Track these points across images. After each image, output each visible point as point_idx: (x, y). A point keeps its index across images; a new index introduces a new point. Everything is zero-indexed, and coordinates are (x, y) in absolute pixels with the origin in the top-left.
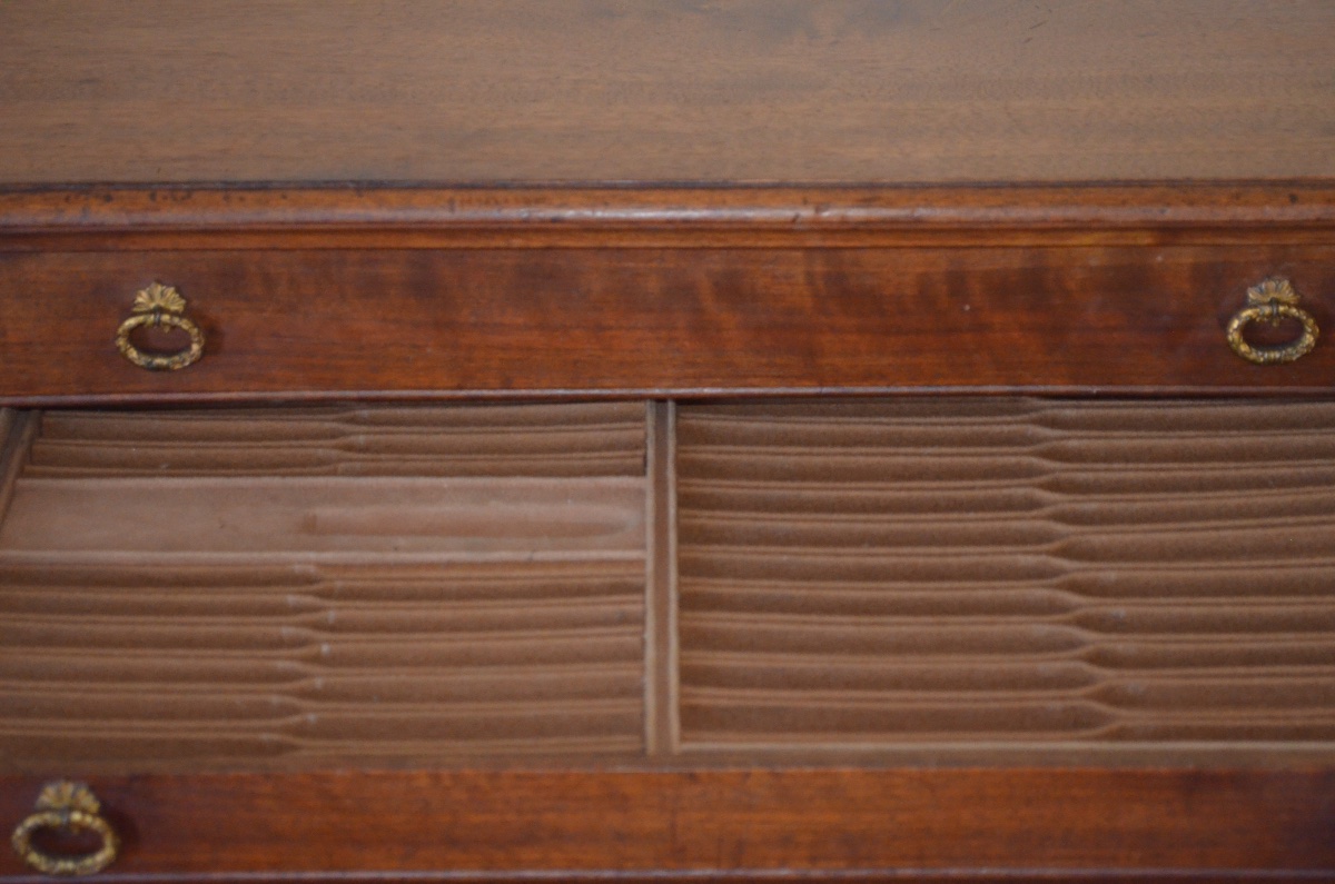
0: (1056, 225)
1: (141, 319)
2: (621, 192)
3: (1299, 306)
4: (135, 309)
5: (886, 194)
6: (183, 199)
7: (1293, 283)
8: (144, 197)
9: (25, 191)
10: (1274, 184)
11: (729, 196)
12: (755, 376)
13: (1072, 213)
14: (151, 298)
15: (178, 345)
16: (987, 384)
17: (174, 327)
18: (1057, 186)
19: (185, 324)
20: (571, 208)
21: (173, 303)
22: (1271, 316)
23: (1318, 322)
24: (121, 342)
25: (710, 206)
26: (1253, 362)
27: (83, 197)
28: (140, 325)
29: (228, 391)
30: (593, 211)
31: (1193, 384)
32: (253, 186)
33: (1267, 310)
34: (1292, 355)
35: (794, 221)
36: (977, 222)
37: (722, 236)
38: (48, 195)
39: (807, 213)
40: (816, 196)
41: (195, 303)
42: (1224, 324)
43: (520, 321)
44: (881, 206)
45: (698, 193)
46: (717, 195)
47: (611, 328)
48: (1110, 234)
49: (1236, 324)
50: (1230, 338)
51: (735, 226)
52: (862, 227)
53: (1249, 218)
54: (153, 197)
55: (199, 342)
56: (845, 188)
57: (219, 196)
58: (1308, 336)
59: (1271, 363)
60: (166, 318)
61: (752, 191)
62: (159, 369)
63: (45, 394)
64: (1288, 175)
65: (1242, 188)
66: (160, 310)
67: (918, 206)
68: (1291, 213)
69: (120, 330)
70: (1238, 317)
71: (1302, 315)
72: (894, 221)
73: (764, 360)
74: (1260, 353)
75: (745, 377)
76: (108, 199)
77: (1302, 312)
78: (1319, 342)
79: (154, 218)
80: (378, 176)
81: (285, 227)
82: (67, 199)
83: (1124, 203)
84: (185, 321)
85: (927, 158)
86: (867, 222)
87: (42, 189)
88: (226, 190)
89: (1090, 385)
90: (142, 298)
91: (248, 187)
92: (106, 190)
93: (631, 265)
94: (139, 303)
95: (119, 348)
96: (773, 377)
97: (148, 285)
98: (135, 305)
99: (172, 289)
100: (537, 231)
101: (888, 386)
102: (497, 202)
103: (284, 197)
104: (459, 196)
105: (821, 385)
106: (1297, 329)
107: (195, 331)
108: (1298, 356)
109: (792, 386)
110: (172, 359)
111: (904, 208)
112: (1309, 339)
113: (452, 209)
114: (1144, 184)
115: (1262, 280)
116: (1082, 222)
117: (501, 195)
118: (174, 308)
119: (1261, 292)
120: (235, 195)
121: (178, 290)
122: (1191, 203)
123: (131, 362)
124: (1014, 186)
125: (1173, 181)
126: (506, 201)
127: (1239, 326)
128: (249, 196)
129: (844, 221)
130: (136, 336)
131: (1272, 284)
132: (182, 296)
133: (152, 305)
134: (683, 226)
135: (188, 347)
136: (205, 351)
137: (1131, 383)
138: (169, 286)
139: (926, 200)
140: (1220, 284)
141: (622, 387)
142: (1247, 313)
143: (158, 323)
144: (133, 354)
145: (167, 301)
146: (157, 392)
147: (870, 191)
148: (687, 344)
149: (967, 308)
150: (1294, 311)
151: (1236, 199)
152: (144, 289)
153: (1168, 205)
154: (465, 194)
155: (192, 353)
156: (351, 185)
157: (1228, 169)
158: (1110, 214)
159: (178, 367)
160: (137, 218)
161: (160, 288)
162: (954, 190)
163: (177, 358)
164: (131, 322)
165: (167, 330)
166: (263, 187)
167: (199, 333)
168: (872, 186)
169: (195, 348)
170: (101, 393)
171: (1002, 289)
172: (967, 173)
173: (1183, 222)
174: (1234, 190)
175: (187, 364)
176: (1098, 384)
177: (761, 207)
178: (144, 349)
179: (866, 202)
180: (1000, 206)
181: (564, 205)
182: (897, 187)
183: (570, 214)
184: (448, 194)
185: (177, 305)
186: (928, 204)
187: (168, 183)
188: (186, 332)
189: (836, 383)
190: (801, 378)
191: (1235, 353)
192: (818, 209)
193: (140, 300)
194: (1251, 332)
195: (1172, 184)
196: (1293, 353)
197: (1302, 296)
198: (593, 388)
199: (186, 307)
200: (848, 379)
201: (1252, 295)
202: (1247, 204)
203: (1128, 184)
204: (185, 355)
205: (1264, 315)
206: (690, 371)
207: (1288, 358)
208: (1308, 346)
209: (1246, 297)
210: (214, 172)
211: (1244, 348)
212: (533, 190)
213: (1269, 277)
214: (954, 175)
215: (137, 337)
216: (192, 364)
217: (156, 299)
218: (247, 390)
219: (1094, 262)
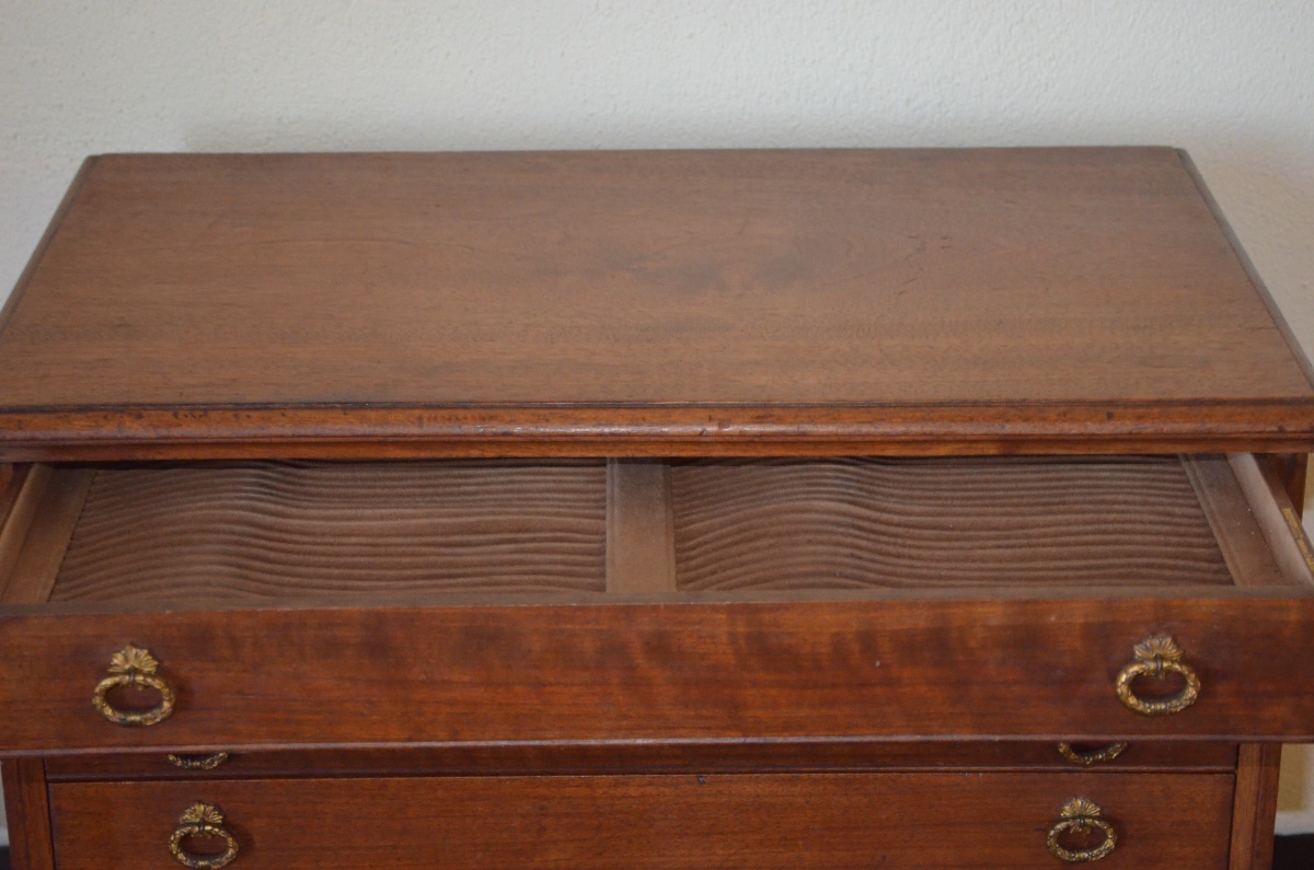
0: (916, 438)
1: (117, 679)
2: (558, 411)
3: (1183, 660)
4: (111, 670)
5: (776, 412)
6: (200, 416)
7: (1175, 640)
8: (168, 416)
9: (72, 411)
10: (1094, 404)
11: (647, 414)
12: (684, 728)
13: (929, 428)
14: (126, 659)
15: (149, 701)
16: (897, 733)
17: (147, 687)
18: (916, 406)
19: (157, 684)
20: (520, 424)
21: (146, 666)
22: (1157, 672)
23: (1199, 676)
24: (97, 700)
25: (633, 422)
26: (1141, 713)
27: (119, 415)
28: (116, 685)
29: (197, 744)
30: (537, 427)
31: (1088, 733)
32: (258, 406)
33: (1152, 666)
34: (1176, 706)
35: (701, 434)
36: (850, 435)
37: (642, 448)
38: (90, 414)
39: (712, 429)
40: (720, 414)
41: (167, 664)
42: (1114, 678)
43: (467, 678)
44: (773, 423)
45: (622, 412)
46: (639, 413)
47: (551, 684)
48: (961, 445)
49: (1124, 678)
50: (1119, 690)
51: (653, 439)
52: (756, 439)
53: (1073, 432)
54: (176, 416)
55: (170, 700)
56: (744, 407)
57: (229, 415)
58: (1190, 689)
59: (1157, 714)
60: (140, 678)
61: (666, 410)
62: (132, 725)
63: (26, 749)
64: (1106, 397)
65: (1068, 408)
66: (134, 671)
67: (803, 422)
68: (1108, 428)
69: (97, 690)
70: (1126, 672)
71: (1184, 670)
72: (783, 434)
73: (692, 713)
74: (1147, 705)
75: (673, 728)
76: (140, 417)
77: (1184, 668)
78: (1200, 693)
79: (175, 432)
80: (362, 398)
81: (284, 440)
82: (105, 418)
83: (971, 419)
84: (157, 681)
85: (812, 384)
86: (761, 435)
87: (83, 409)
88: (235, 410)
89: (993, 734)
90: (118, 659)
91: (253, 407)
92: (136, 410)
93: (569, 626)
94: (116, 665)
95: (95, 706)
96: (701, 728)
97: (123, 648)
98: (111, 666)
99: (146, 651)
100: (490, 443)
101: (807, 736)
102: (458, 419)
103: (283, 415)
104: (426, 414)
105: (745, 736)
106: (1181, 682)
107: (167, 690)
108: (1182, 707)
109: (718, 736)
110: (145, 716)
111: (791, 424)
112: (1191, 692)
113: (421, 425)
114: (988, 404)
115: (1147, 638)
116: (938, 435)
117: (461, 413)
118: (146, 669)
119: (1147, 649)
120: (243, 414)
121: (151, 653)
122: (1026, 420)
123: (106, 719)
124: (882, 406)
125: (1012, 401)
126: (466, 418)
127: (1126, 680)
128: (255, 414)
129: (742, 434)
130: (111, 695)
131: (1156, 642)
132: (155, 658)
133: (127, 667)
134: (610, 438)
135: (159, 705)
136: (175, 708)
137: (1030, 733)
138: (141, 648)
139: (809, 417)
140: (1109, 640)
141: (561, 738)
142: (1135, 669)
143: (133, 684)
144: (109, 712)
145: (140, 663)
146: (129, 746)
147: (763, 411)
148: (620, 698)
149: (878, 663)
150: (1177, 666)
151: (1063, 416)
152: (119, 651)
153: (1008, 421)
154: (432, 413)
155: (163, 710)
156: (338, 406)
157: (1057, 393)
158: (960, 429)
159: (150, 723)
160: (163, 432)
161: (134, 651)
162: (832, 410)
163: (149, 715)
164: (107, 682)
165: (140, 689)
166: (266, 407)
167: (169, 694)
168: (765, 406)
169: (166, 705)
170: (79, 747)
171: (909, 647)
172: (842, 395)
173: (1020, 435)
174: (1062, 409)
175: (158, 720)
176: (999, 734)
177: (674, 423)
178: (117, 707)
179: (759, 420)
180: (870, 422)
181: (513, 422)
182: (785, 407)
183: (517, 429)
184: (417, 412)
185: (149, 665)
186: (812, 421)
187: (187, 404)
188: (158, 691)
189: (758, 734)
190: (725, 729)
191: (1125, 705)
192: (721, 425)
193: (116, 661)
194: (1139, 685)
195: (1010, 404)
196: (1177, 705)
197: (1185, 652)
198: (534, 739)
199: (158, 667)
200: (768, 729)
201: (1138, 652)
202: (1072, 420)
203: (975, 404)
204: (156, 711)
205: (1149, 671)
206: (624, 723)
207: (1173, 710)
208: (1191, 699)
209: (1133, 653)
210: (227, 395)
211: (1132, 701)
212: (488, 409)
213: (1154, 634)
214: (832, 397)
215: (114, 696)
216: (163, 720)
217: (131, 662)
218: (214, 744)
219: (994, 622)
